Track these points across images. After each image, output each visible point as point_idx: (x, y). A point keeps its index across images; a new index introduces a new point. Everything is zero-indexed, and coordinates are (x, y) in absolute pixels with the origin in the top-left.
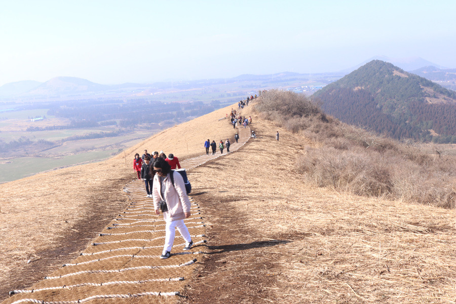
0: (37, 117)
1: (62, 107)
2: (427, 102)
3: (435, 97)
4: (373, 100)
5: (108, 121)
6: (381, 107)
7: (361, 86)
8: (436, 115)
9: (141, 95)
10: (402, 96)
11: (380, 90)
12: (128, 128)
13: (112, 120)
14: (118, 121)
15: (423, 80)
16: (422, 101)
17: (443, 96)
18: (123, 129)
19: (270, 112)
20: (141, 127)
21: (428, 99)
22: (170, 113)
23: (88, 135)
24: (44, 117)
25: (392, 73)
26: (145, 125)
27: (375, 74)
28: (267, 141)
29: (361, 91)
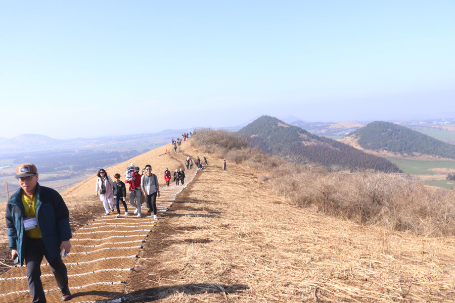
0: (4, 166)
1: (26, 157)
2: (303, 144)
3: (309, 141)
4: (265, 144)
5: (63, 167)
6: (271, 149)
7: (256, 134)
8: (311, 154)
9: (89, 146)
10: (286, 140)
11: (269, 137)
12: (79, 172)
13: (66, 166)
14: (71, 167)
15: (299, 129)
16: (300, 144)
17: (314, 140)
18: (75, 173)
19: (209, 146)
20: (89, 171)
21: (304, 142)
22: (112, 159)
23: (46, 178)
24: (11, 165)
25: (277, 125)
26: (93, 169)
27: (265, 125)
28: (217, 171)
29: (256, 138)
